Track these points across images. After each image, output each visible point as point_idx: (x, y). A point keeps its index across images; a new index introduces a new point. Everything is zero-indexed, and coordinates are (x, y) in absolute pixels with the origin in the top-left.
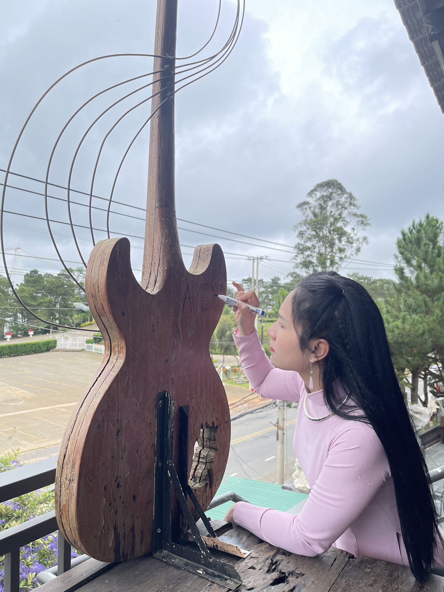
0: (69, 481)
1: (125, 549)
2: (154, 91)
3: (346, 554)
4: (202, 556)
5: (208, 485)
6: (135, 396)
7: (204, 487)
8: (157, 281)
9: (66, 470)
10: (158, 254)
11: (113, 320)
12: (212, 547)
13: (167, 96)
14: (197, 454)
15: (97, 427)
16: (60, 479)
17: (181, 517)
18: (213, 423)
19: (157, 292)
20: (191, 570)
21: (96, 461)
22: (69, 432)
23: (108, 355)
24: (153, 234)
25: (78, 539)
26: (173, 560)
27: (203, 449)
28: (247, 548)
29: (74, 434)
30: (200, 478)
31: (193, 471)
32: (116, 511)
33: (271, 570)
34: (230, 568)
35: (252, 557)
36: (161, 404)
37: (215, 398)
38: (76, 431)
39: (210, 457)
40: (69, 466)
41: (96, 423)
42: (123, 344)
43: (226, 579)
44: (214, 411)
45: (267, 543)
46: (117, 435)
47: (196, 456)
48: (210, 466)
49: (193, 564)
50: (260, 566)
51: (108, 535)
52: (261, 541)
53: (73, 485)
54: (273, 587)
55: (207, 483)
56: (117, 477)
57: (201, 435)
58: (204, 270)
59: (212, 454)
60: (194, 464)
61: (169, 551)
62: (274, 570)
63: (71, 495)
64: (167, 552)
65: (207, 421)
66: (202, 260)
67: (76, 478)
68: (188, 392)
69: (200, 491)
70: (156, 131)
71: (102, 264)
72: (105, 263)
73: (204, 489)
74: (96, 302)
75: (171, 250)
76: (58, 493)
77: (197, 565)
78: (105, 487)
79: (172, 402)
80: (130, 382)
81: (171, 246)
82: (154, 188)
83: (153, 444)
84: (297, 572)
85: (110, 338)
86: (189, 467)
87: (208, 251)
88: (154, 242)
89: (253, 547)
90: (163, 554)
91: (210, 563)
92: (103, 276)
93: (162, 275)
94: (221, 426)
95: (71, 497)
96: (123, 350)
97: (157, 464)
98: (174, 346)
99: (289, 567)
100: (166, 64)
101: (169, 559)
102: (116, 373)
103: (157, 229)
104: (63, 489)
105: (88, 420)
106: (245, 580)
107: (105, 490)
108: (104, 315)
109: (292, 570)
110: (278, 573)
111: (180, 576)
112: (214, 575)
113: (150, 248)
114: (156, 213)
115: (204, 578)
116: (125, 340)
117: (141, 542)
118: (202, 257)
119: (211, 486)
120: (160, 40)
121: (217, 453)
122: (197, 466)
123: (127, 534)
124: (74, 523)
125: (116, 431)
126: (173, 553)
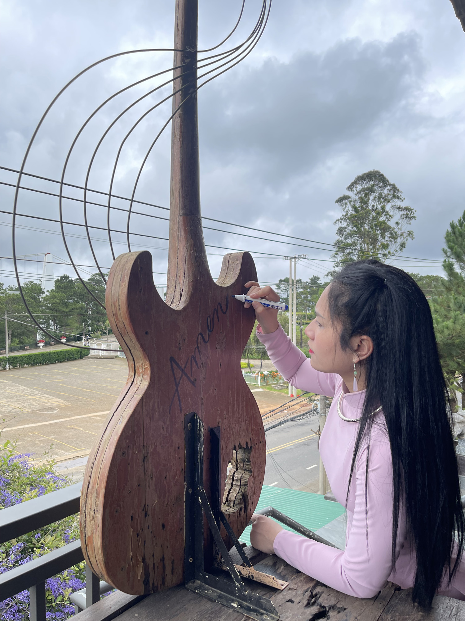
0: (94, 512)
1: (155, 580)
2: (174, 88)
3: (392, 586)
4: (236, 588)
5: (243, 510)
6: (162, 419)
7: (238, 511)
8: (182, 295)
9: (90, 499)
10: (183, 267)
11: (136, 340)
12: (248, 577)
13: (189, 94)
14: (231, 476)
15: (121, 455)
16: (84, 509)
17: (214, 545)
18: (247, 444)
19: (182, 308)
20: (225, 603)
21: (121, 490)
22: (92, 460)
23: (132, 376)
24: (177, 245)
25: (104, 572)
26: (206, 592)
27: (237, 470)
28: (284, 578)
29: (98, 462)
30: (234, 502)
31: (227, 494)
32: (145, 542)
33: (310, 603)
34: (267, 602)
35: (290, 589)
36: (190, 426)
37: (248, 416)
38: (99, 459)
39: (244, 480)
40: (93, 496)
41: (120, 451)
42: (147, 365)
43: (262, 614)
44: (248, 431)
46: (144, 461)
47: (230, 479)
48: (245, 489)
49: (227, 596)
50: (298, 599)
51: (136, 567)
53: (97, 515)
55: (242, 507)
56: (145, 506)
57: (234, 456)
58: (233, 281)
59: (247, 476)
60: (227, 487)
61: (201, 581)
62: (314, 602)
63: (96, 526)
64: (199, 582)
65: (240, 442)
66: (231, 269)
67: (101, 509)
68: (218, 413)
70: (178, 133)
71: (122, 280)
72: (125, 279)
73: (239, 513)
74: (118, 321)
75: (197, 262)
76: (83, 523)
77: (232, 597)
78: (132, 517)
79: (201, 424)
80: (156, 405)
81: (196, 257)
82: (177, 194)
83: (182, 470)
84: (338, 605)
85: (133, 358)
86: (221, 491)
87: (237, 260)
88: (179, 253)
89: (292, 577)
90: (195, 584)
91: (245, 596)
92: (123, 293)
93: (187, 289)
94: (256, 447)
95: (96, 529)
96: (147, 371)
97: (187, 490)
98: (202, 364)
99: (330, 600)
100: (187, 58)
101: (202, 591)
102: (140, 396)
103: (181, 239)
104: (88, 519)
105: (112, 446)
106: (283, 615)
107: (132, 520)
108: (126, 335)
109: (333, 604)
110: (318, 607)
111: (213, 610)
112: (249, 609)
113: (174, 260)
114: (179, 221)
115: (238, 612)
116: (150, 361)
117: (172, 573)
118: (230, 267)
119: (246, 510)
120: (180, 32)
121: (251, 475)
122: (230, 489)
123: (156, 565)
124: (100, 557)
125: (142, 458)
126: (206, 584)
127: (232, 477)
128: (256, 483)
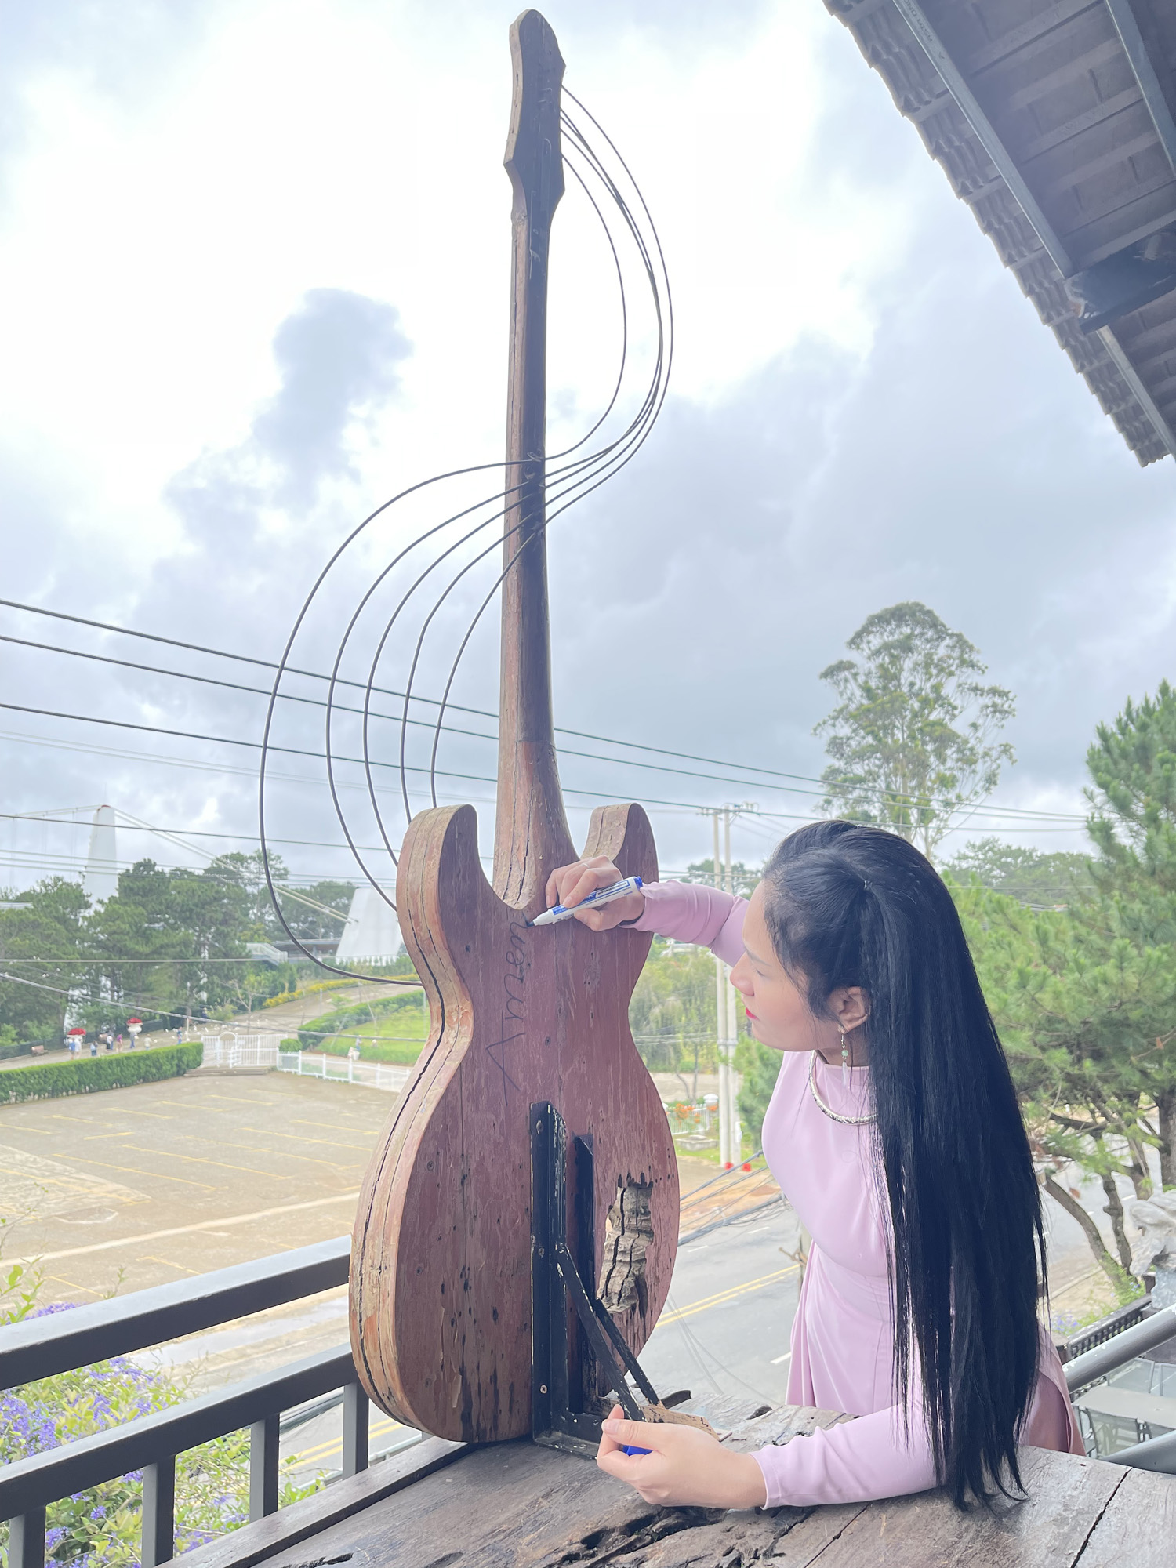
0: (378, 1271)
1: (481, 1417)
2: (507, 523)
5: (637, 1309)
6: (492, 1109)
7: (629, 1312)
8: (525, 882)
9: (371, 1248)
10: (524, 831)
11: (449, 961)
13: (533, 531)
14: (612, 1245)
15: (426, 1166)
16: (359, 1269)
17: (585, 1368)
18: (642, 1175)
19: (525, 905)
21: (426, 1232)
22: (373, 1178)
23: (438, 1028)
24: (513, 793)
25: (397, 1384)
26: (575, 1447)
27: (623, 1234)
29: (384, 1180)
30: (620, 1296)
31: (604, 1281)
32: (464, 1338)
36: (540, 1127)
37: (643, 1121)
38: (386, 1175)
39: (639, 1251)
40: (377, 1241)
41: (425, 1159)
42: (467, 1006)
44: (644, 1150)
46: (462, 1183)
47: (610, 1250)
48: (639, 1270)
51: (450, 1384)
53: (387, 1276)
55: (635, 1305)
56: (464, 1269)
57: (617, 1205)
59: (643, 1242)
60: (605, 1268)
61: (564, 1432)
63: (384, 1296)
64: (560, 1434)
65: (629, 1170)
66: (607, 837)
67: (392, 1262)
68: (590, 1108)
69: (621, 1319)
70: (514, 598)
71: (428, 855)
72: (434, 854)
73: (629, 1316)
74: (418, 928)
75: (549, 822)
76: (357, 1296)
78: (443, 1286)
79: (560, 1126)
80: (483, 1081)
81: (548, 814)
82: (513, 704)
83: (527, 1209)
85: (441, 997)
86: (596, 1265)
87: (618, 818)
88: (517, 807)
90: (552, 1437)
92: (431, 878)
93: (534, 872)
94: (659, 1185)
95: (384, 1301)
96: (467, 1018)
97: (536, 1251)
98: (560, 1011)
100: (529, 472)
101: (567, 1446)
102: (457, 1063)
103: (521, 782)
104: (366, 1287)
105: (409, 1152)
107: (443, 1291)
108: (432, 953)
113: (508, 819)
114: (518, 751)
116: (472, 999)
117: (511, 1409)
118: (605, 831)
119: (644, 1308)
120: (517, 429)
121: (652, 1242)
122: (611, 1271)
123: (483, 1387)
124: (390, 1353)
125: (459, 1177)
126: (574, 1435)
127: (613, 1248)
128: (661, 1258)
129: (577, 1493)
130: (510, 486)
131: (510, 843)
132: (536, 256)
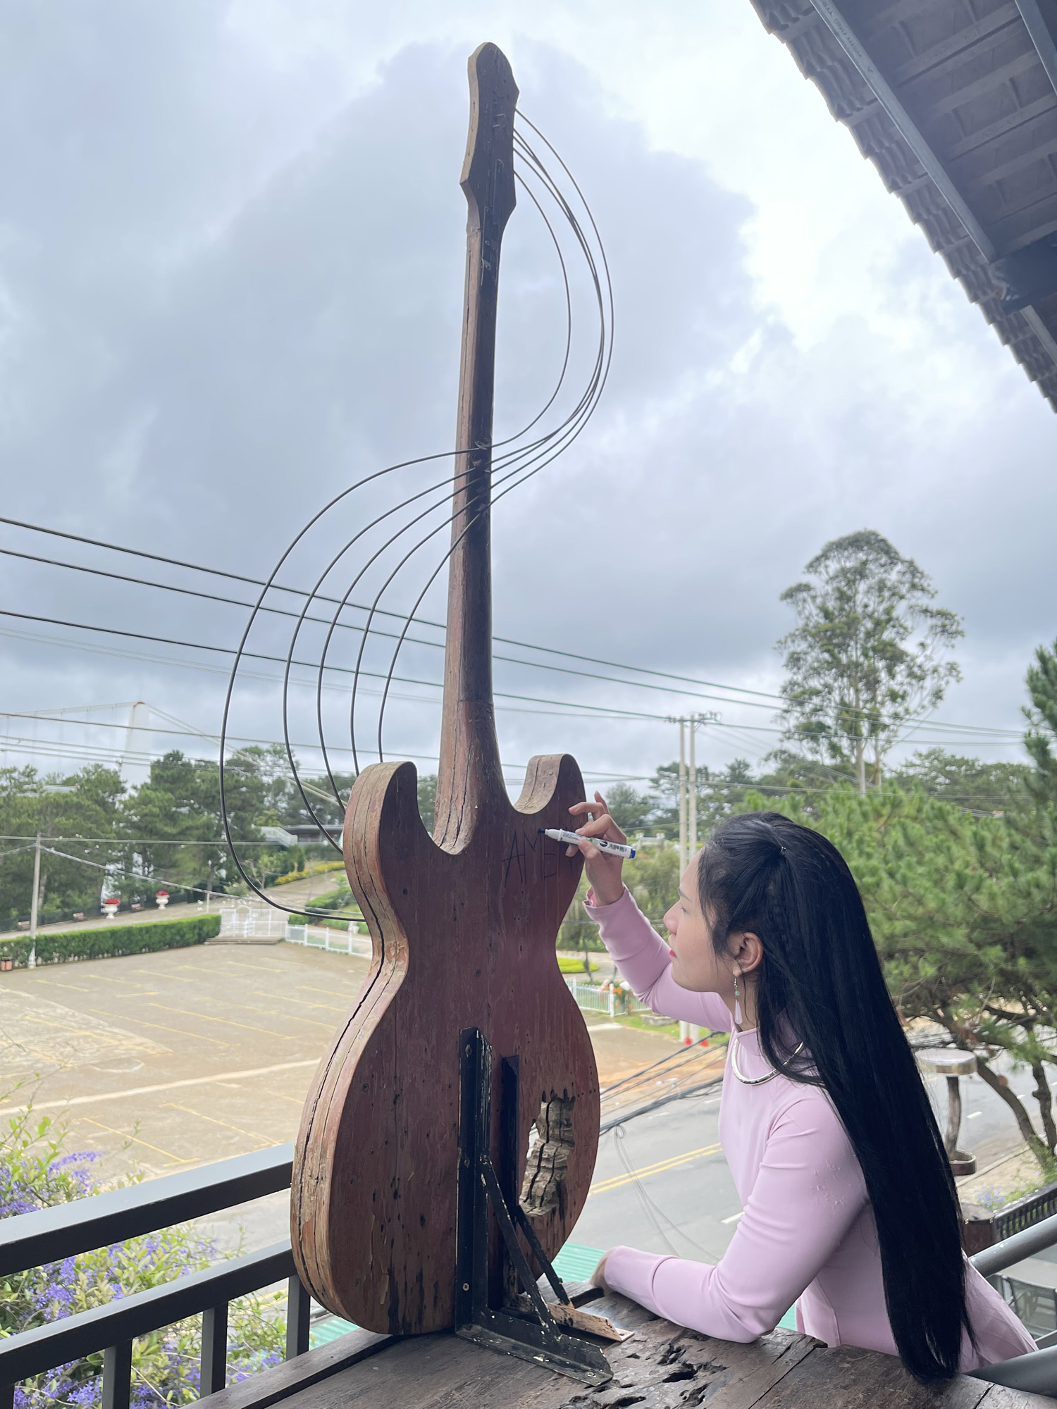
0: (316, 1181)
1: (407, 1312)
2: (456, 507)
3: (811, 1341)
4: (543, 1333)
5: (557, 1213)
6: (424, 1036)
7: (549, 1215)
8: (461, 829)
9: (310, 1161)
10: (463, 783)
11: (388, 903)
12: (563, 1321)
13: (478, 513)
14: (537, 1152)
15: (361, 1088)
16: (299, 1180)
17: (506, 1268)
18: (565, 1091)
19: (461, 850)
20: (523, 1356)
21: (360, 1147)
22: (315, 1096)
23: (378, 962)
24: (453, 747)
25: (329, 1284)
26: (491, 1341)
27: (547, 1142)
28: (626, 1327)
29: (324, 1100)
30: (543, 1198)
31: (529, 1185)
32: (393, 1241)
33: (667, 1360)
34: (594, 1355)
35: (635, 1341)
36: (469, 1050)
37: (567, 1042)
38: (327, 1094)
39: (561, 1158)
40: (315, 1154)
41: (360, 1082)
42: (404, 944)
43: (584, 1370)
44: (567, 1068)
45: (666, 1320)
46: (395, 1103)
47: (535, 1157)
48: (561, 1176)
49: (527, 1348)
50: (648, 1354)
51: (379, 1283)
52: (655, 1318)
53: (322, 1186)
54: (667, 1385)
55: (556, 1208)
56: (394, 1179)
57: (544, 1114)
58: (544, 803)
59: (565, 1151)
60: (529, 1173)
61: (483, 1327)
62: (673, 1361)
63: (319, 1204)
64: (479, 1328)
65: (553, 1087)
66: (541, 783)
67: (328, 1175)
68: (517, 1031)
69: (541, 1221)
70: (460, 572)
71: (371, 808)
72: (377, 807)
73: (550, 1219)
74: (362, 874)
75: (486, 774)
76: (297, 1202)
77: (535, 1348)
78: (374, 1194)
79: (488, 1049)
80: (416, 1011)
81: (485, 767)
82: (457, 667)
83: (455, 1124)
84: (714, 1364)
85: (381, 933)
86: (519, 1172)
87: (552, 767)
88: (456, 762)
89: (639, 1325)
90: (472, 1331)
91: (556, 1343)
92: (373, 828)
93: (469, 820)
94: (581, 1099)
95: (320, 1208)
96: (404, 953)
97: (462, 1162)
98: (490, 945)
99: (702, 1358)
100: (476, 459)
101: (484, 1339)
102: (393, 994)
103: (461, 738)
104: (306, 1194)
105: (347, 1075)
106: (619, 1373)
107: (374, 1200)
108: (373, 894)
109: (705, 1362)
110: (680, 1365)
111: (504, 1364)
112: (563, 1365)
113: (449, 771)
114: (460, 711)
115: (546, 1368)
116: (408, 937)
117: (435, 1305)
118: (539, 780)
119: (563, 1210)
120: (466, 420)
121: (573, 1151)
122: (535, 1176)
123: (410, 1285)
124: (323, 1254)
125: (393, 1097)
126: (491, 1330)
127: (538, 1154)
128: (581, 1165)
129: (488, 1387)
130: (458, 472)
131: (450, 792)
132: (488, 264)
